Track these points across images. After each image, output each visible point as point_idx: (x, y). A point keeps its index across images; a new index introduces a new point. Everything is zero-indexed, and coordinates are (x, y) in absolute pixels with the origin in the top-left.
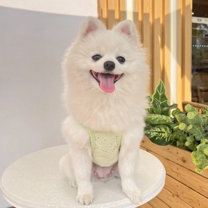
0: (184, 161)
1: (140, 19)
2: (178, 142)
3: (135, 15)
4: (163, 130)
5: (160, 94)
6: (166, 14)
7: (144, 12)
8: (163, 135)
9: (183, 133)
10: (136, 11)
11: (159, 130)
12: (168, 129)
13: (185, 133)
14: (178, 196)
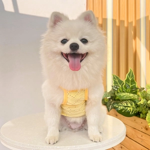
0: (147, 129)
1: (117, 24)
2: (141, 115)
3: (114, 21)
4: (129, 105)
5: (130, 79)
6: (137, 19)
7: (121, 19)
8: (129, 109)
9: (145, 107)
10: (115, 19)
11: (126, 105)
12: (134, 103)
13: (147, 107)
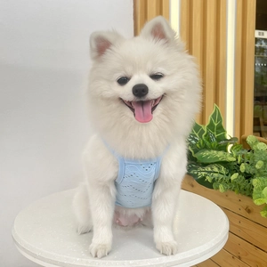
0: (249, 211)
4: (216, 169)
5: (216, 125)
11: (210, 169)
12: (223, 167)
14: (239, 258)
